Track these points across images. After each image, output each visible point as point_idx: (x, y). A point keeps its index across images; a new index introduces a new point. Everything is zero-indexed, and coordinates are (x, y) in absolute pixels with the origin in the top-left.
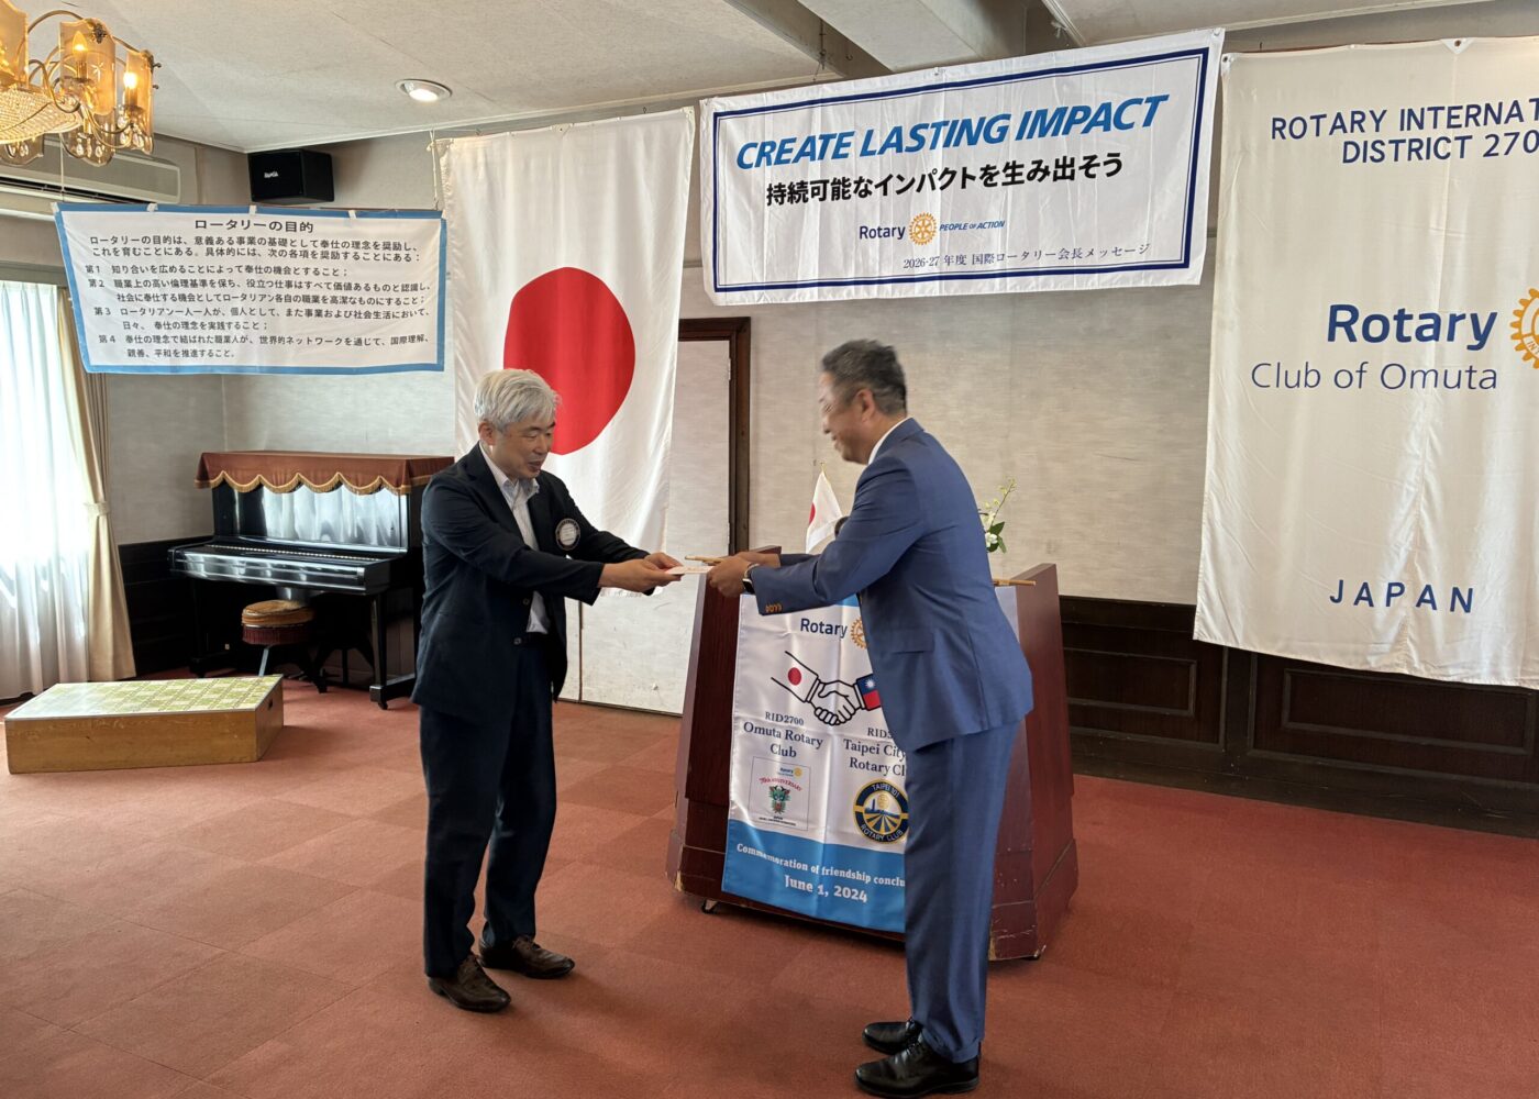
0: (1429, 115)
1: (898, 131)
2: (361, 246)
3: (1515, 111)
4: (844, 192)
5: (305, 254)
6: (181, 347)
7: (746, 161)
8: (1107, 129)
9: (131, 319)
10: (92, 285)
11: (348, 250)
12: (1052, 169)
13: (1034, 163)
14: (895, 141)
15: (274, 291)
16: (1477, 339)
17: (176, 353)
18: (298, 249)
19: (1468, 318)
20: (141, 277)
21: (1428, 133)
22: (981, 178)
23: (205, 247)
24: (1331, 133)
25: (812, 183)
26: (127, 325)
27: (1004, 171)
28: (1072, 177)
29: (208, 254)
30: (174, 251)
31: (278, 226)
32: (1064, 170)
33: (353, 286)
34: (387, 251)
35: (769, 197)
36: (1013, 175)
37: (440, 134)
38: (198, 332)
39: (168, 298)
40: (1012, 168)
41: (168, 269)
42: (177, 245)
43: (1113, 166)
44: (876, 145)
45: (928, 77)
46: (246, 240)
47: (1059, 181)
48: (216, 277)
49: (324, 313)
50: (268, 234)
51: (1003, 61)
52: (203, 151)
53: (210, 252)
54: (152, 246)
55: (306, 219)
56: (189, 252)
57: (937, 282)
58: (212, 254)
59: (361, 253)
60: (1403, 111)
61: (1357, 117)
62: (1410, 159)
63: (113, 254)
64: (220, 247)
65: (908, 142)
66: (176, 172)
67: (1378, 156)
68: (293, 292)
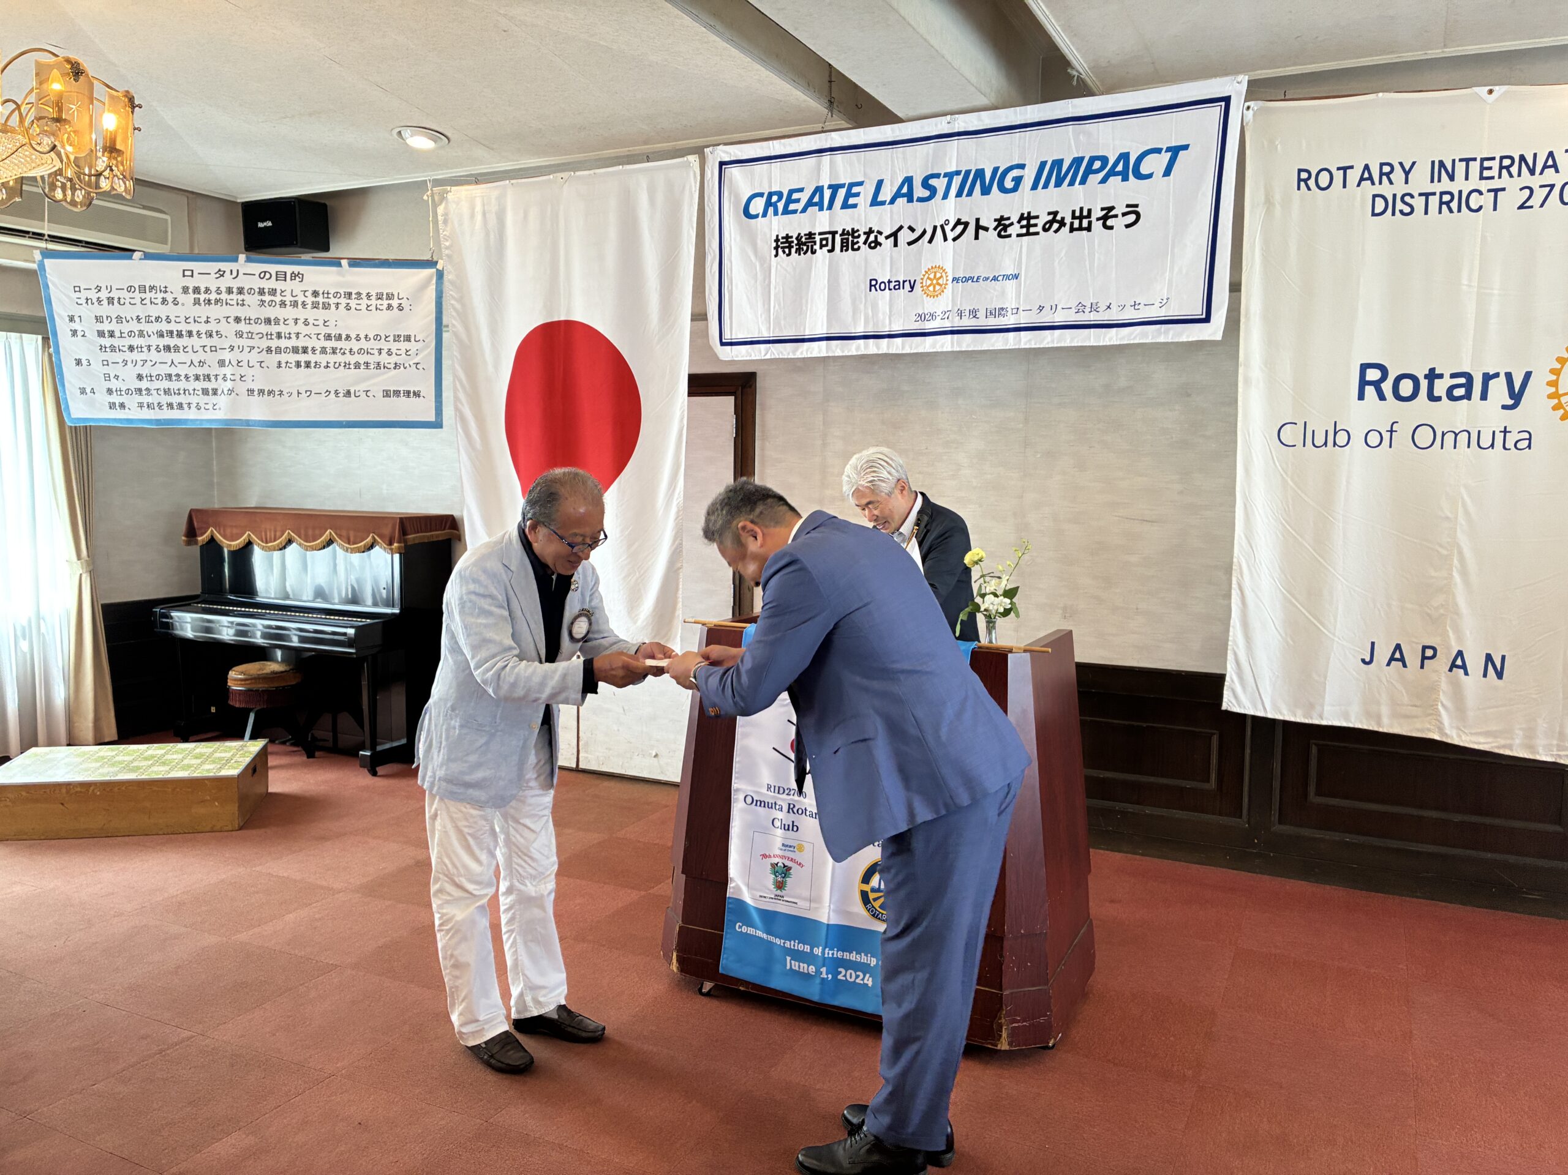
0: (1461, 167)
1: (909, 180)
2: (354, 296)
3: (1550, 162)
4: (853, 244)
5: (295, 304)
6: (165, 399)
7: (752, 211)
8: (1125, 179)
9: (111, 370)
10: (73, 335)
11: (339, 301)
12: (1068, 220)
13: (1049, 214)
14: (905, 191)
15: (265, 343)
16: (1511, 398)
17: (160, 406)
18: (288, 299)
19: (1502, 376)
20: (126, 328)
21: (1460, 185)
22: (995, 229)
23: (192, 296)
24: (1359, 185)
25: (820, 234)
26: (107, 377)
27: (1019, 222)
28: (1089, 229)
29: (195, 304)
30: (159, 301)
31: (268, 276)
32: (1081, 221)
33: (344, 337)
34: (380, 302)
35: (776, 248)
36: (1028, 226)
37: (437, 183)
38: (182, 384)
39: (153, 349)
40: (1027, 219)
41: (153, 319)
42: (163, 295)
43: (1132, 217)
44: (886, 194)
45: (941, 126)
46: (235, 290)
47: (1075, 232)
48: (203, 328)
49: (313, 365)
50: (257, 283)
51: (1018, 109)
52: (194, 199)
53: (197, 302)
54: (137, 295)
55: (296, 269)
56: (175, 302)
57: (949, 336)
58: (200, 304)
59: (353, 303)
60: (1433, 163)
61: (1386, 169)
62: (1440, 212)
63: (96, 303)
64: (207, 296)
65: (919, 192)
66: (166, 220)
67: (1407, 210)
68: (283, 343)
